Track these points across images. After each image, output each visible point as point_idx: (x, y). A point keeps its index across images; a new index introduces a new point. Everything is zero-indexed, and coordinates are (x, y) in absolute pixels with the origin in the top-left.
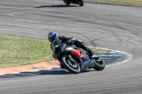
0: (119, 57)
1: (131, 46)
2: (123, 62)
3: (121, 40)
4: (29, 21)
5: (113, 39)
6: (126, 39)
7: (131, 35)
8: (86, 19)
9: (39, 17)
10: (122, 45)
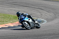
0: (41, 22)
1: (46, 17)
2: (42, 24)
3: (42, 15)
4: (4, 6)
5: (39, 14)
6: (44, 14)
7: (46, 12)
8: (28, 6)
9: (8, 4)
10: (43, 16)
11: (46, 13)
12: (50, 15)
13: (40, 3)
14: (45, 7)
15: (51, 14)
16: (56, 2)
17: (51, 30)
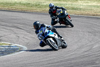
1: (26, 41)
3: (18, 37)
5: (13, 36)
6: (22, 36)
7: (26, 33)
10: (20, 40)
11: (26, 35)
12: (32, 38)
13: (15, 18)
14: (24, 24)
15: (33, 36)
16: (43, 16)
17: (35, 64)
